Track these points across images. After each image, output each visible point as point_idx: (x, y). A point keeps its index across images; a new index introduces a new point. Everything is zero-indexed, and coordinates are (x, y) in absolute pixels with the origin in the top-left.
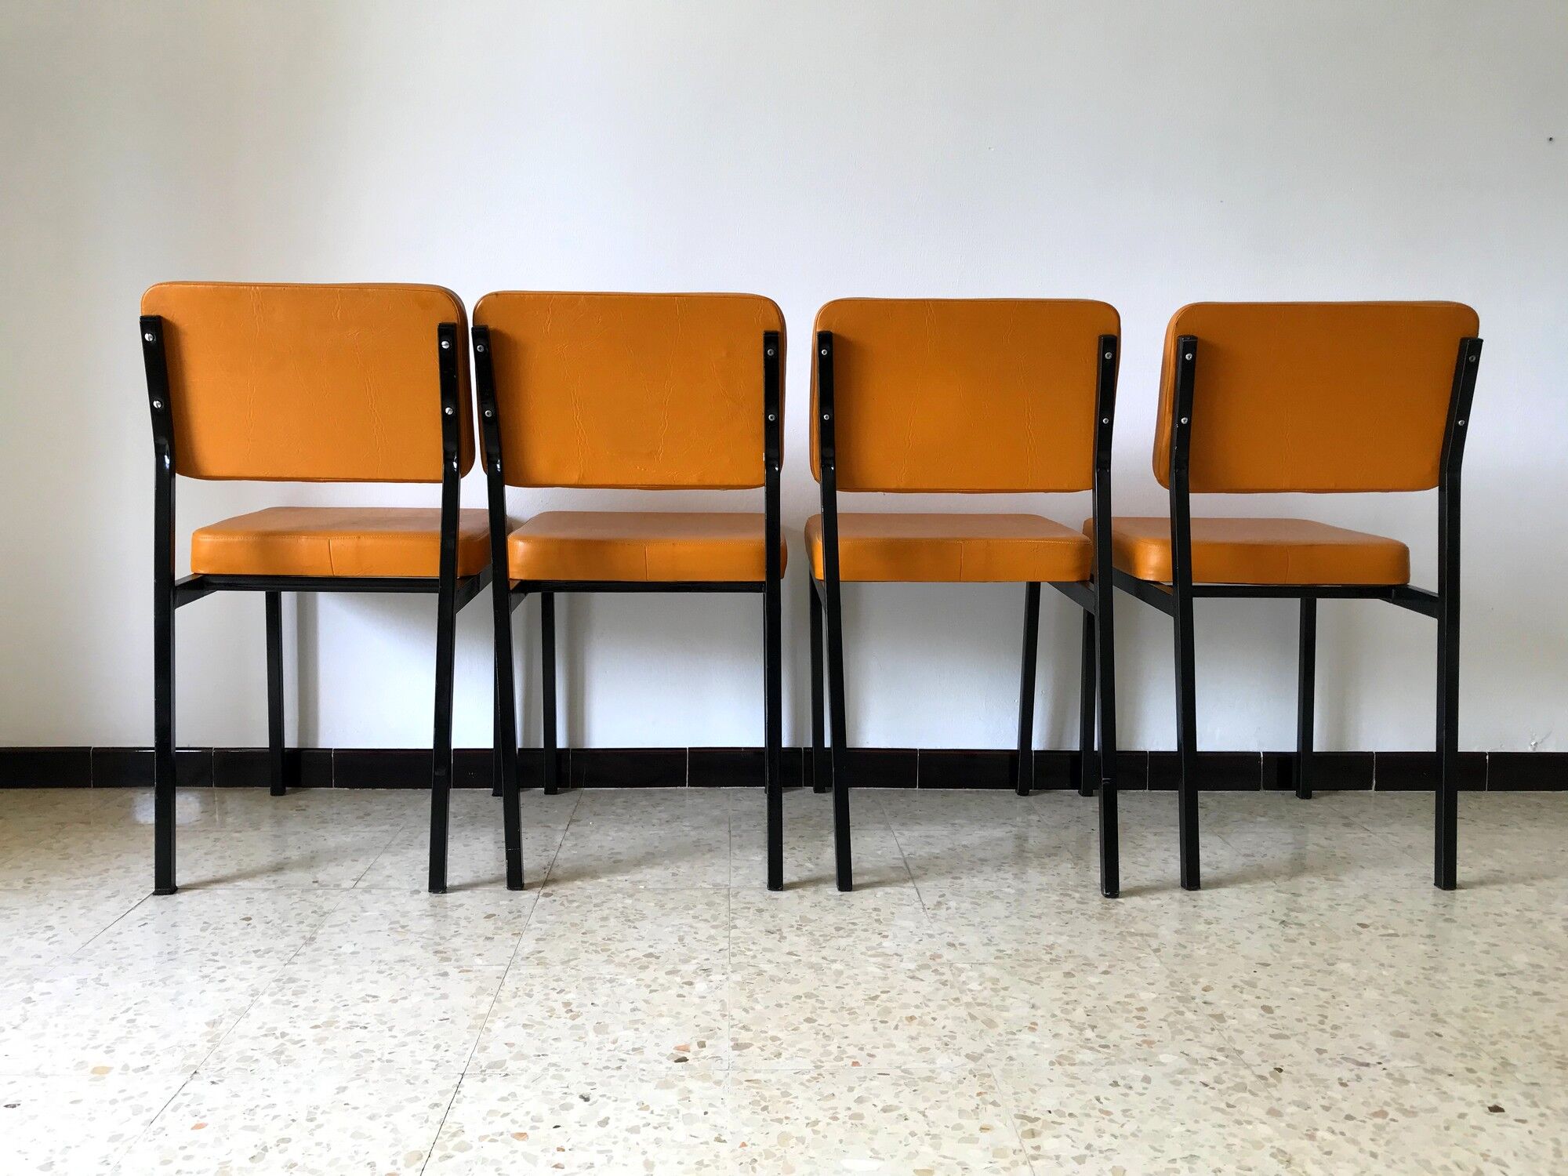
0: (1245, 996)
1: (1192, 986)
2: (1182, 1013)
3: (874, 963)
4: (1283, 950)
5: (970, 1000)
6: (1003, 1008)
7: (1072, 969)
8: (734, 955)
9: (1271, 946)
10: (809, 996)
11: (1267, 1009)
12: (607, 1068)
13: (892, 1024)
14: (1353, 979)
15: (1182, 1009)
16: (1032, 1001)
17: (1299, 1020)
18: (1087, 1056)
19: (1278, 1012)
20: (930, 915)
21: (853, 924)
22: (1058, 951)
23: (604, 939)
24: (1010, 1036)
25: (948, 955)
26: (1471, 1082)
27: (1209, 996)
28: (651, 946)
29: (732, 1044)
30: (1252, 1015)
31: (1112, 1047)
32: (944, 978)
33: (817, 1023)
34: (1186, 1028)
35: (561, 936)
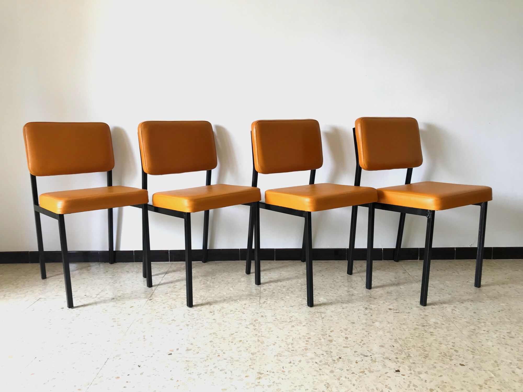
0: (342, 334)
1: (328, 330)
2: (320, 339)
3: (237, 323)
4: (361, 318)
5: (260, 335)
6: (268, 338)
7: (295, 325)
8: (197, 320)
9: (358, 316)
10: (214, 334)
11: (347, 338)
12: (149, 356)
13: (234, 343)
14: (378, 328)
15: (321, 338)
16: (278, 336)
17: (354, 342)
18: (286, 353)
19: (349, 339)
20: (260, 306)
21: (237, 309)
22: (293, 319)
23: (162, 315)
24: (267, 347)
25: (260, 320)
26: (395, 362)
27: (332, 334)
28: (174, 317)
29: (186, 349)
30: (341, 340)
31: (295, 351)
32: (256, 327)
33: (213, 342)
34: (320, 345)
35: (150, 314)
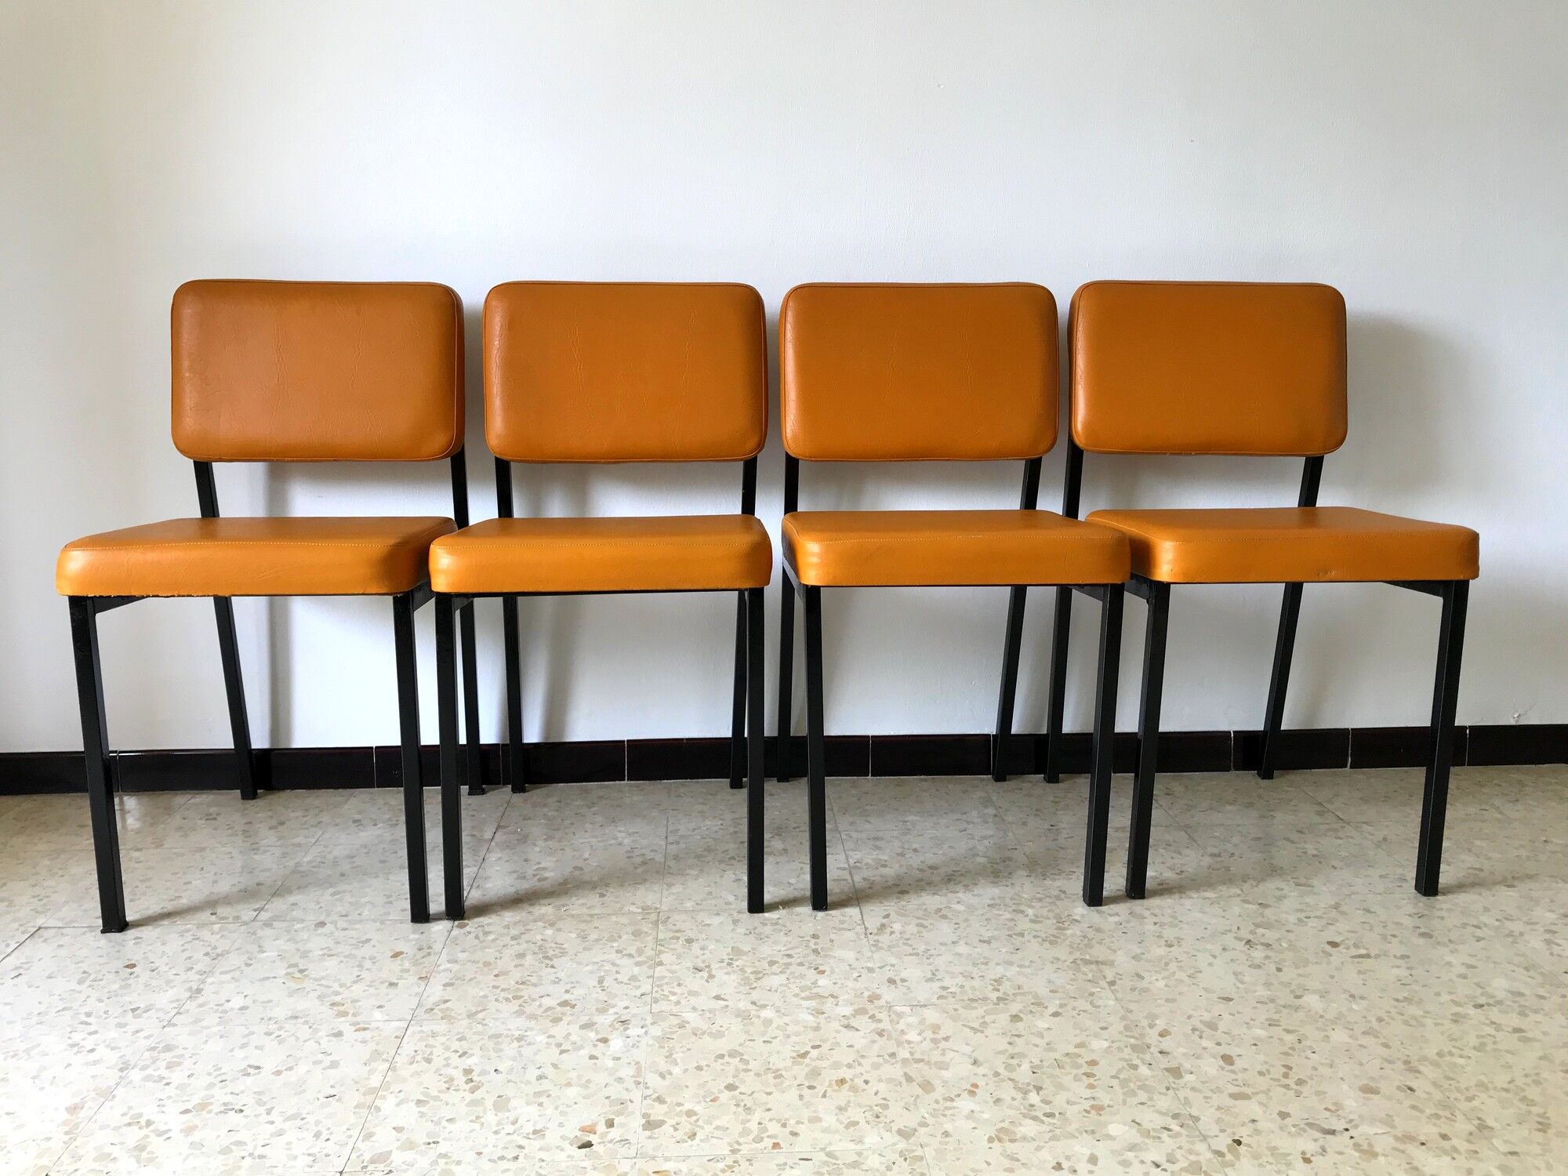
0: (1205, 1043)
1: (1148, 1030)
2: (1135, 1067)
3: (808, 1008)
4: (1247, 979)
5: (908, 1055)
6: (943, 1066)
7: (1020, 1011)
8: (656, 1001)
9: (1235, 974)
10: (733, 1054)
11: (1228, 1059)
12: (506, 1158)
13: (820, 1090)
14: (1321, 1017)
15: (1136, 1062)
16: (974, 1055)
17: (1261, 1073)
18: (1028, 1128)
19: (1239, 1064)
20: (872, 942)
21: (789, 956)
22: (1006, 987)
23: (517, 983)
24: (948, 1104)
25: (888, 995)
26: (1445, 1152)
27: (1167, 1044)
28: (567, 991)
29: (644, 1121)
30: (1210, 1067)
31: (1057, 1115)
32: (881, 1026)
33: (739, 1090)
34: (1140, 1088)
35: (471, 980)
